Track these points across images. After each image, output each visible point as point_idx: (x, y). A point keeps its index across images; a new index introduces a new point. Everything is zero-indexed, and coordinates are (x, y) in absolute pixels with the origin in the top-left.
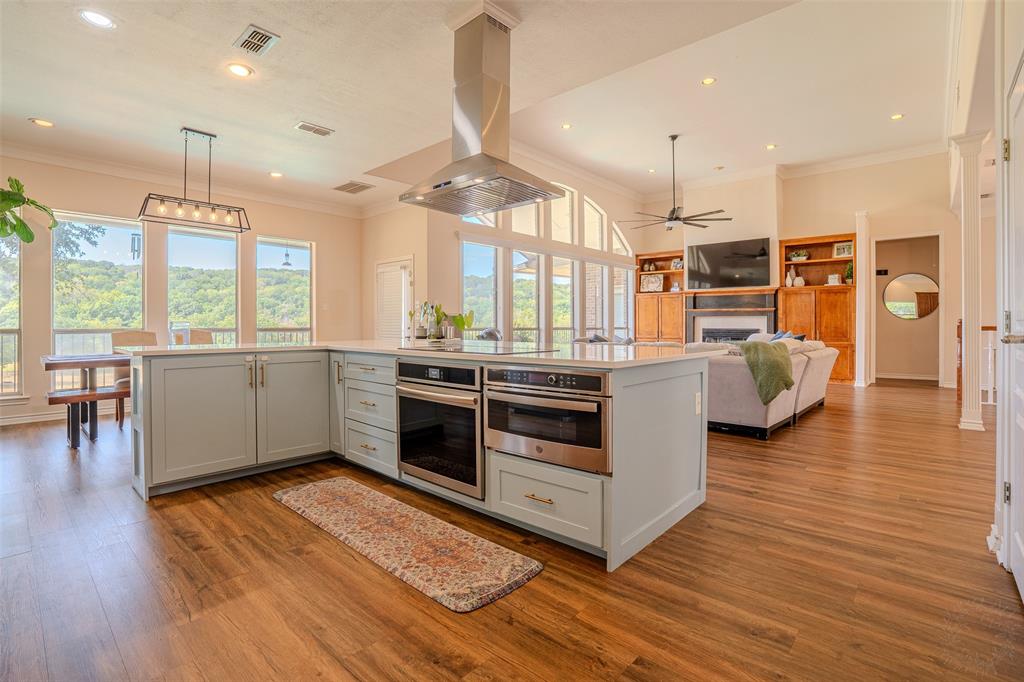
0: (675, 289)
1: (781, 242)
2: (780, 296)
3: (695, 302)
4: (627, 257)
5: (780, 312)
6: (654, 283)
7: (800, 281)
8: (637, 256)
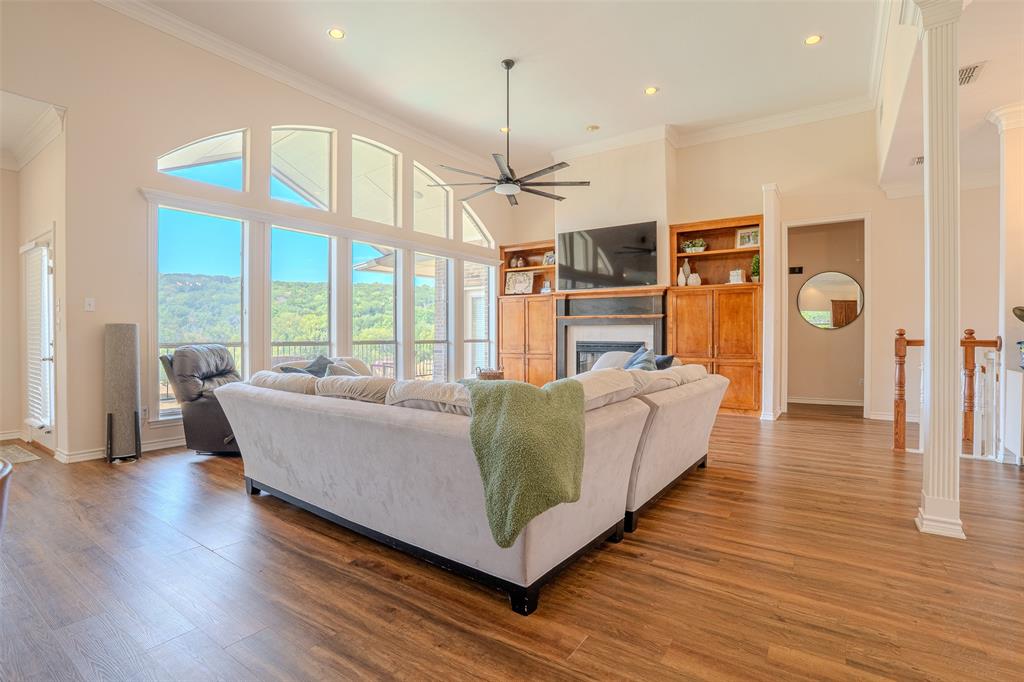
0: (546, 290)
1: (671, 227)
2: (671, 300)
3: (568, 306)
4: (489, 249)
5: (670, 320)
6: (522, 283)
7: (695, 280)
8: (502, 248)
